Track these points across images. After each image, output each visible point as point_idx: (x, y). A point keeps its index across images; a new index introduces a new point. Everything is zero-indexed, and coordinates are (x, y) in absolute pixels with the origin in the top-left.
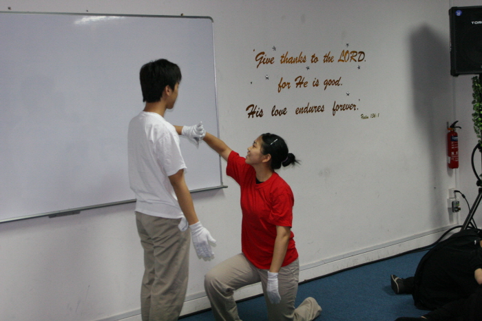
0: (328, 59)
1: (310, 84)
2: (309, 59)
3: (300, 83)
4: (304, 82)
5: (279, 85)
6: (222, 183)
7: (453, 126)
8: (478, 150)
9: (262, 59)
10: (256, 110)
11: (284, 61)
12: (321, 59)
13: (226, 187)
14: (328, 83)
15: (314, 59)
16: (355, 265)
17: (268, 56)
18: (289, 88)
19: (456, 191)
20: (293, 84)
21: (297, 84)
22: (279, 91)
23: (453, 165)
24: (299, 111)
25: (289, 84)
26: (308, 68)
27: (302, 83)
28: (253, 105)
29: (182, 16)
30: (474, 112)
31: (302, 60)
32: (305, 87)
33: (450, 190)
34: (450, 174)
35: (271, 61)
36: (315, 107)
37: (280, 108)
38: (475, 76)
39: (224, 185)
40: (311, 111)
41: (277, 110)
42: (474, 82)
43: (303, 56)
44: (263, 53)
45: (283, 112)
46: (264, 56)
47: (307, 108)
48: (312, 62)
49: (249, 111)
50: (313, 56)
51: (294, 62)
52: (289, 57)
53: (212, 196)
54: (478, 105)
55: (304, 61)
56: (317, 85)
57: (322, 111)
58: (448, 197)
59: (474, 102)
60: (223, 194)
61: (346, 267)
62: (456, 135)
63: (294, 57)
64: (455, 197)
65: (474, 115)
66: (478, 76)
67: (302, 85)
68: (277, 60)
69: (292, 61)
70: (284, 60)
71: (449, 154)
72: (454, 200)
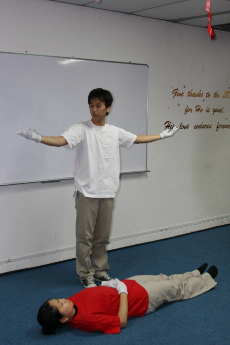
0: (216, 95)
1: (204, 111)
2: (205, 95)
4: (201, 109)
5: (186, 111)
6: (147, 168)
9: (176, 93)
10: (171, 125)
12: (212, 95)
13: (149, 171)
14: (215, 111)
15: (208, 95)
16: (222, 224)
17: (180, 91)
18: (191, 112)
20: (194, 110)
21: (197, 110)
22: (185, 114)
24: (196, 127)
25: (191, 109)
26: (204, 101)
27: (199, 110)
28: (169, 122)
31: (200, 95)
32: (201, 112)
35: (181, 95)
36: (206, 125)
37: (185, 124)
39: (148, 170)
40: (203, 127)
41: (183, 126)
43: (201, 92)
44: (177, 89)
45: (187, 127)
46: (178, 91)
47: (201, 125)
48: (207, 97)
49: (166, 125)
50: (207, 93)
51: (196, 96)
52: (193, 93)
53: (141, 176)
55: (202, 96)
56: (208, 112)
57: (210, 128)
60: (147, 175)
61: (216, 226)
63: (196, 93)
68: (186, 94)
69: (194, 95)
70: (190, 94)
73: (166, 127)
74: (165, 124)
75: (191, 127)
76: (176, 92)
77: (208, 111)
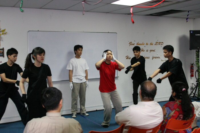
0: (151, 44)
1: (145, 51)
2: (145, 44)
3: (142, 50)
7: (192, 64)
8: (197, 72)
12: (149, 44)
14: (151, 51)
15: (147, 44)
17: (133, 43)
19: (193, 84)
23: (192, 76)
26: (145, 47)
29: (108, 32)
30: (196, 60)
33: (191, 83)
34: (191, 79)
36: (147, 57)
38: (196, 50)
42: (196, 52)
43: (144, 43)
50: (147, 43)
51: (141, 45)
52: (139, 43)
54: (197, 58)
57: (149, 58)
58: (190, 85)
59: (196, 58)
60: (118, 79)
62: (193, 67)
63: (141, 43)
64: (192, 85)
65: (196, 61)
66: (198, 50)
71: (191, 73)
72: (192, 86)
73: (127, 58)
74: (126, 57)
77: (147, 51)
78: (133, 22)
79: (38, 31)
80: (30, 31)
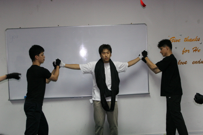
1: (202, 51)
3: (195, 50)
4: (198, 50)
5: (183, 51)
11: (186, 40)
17: (177, 39)
18: (189, 52)
20: (191, 51)
21: (194, 51)
22: (183, 54)
24: (195, 63)
25: (189, 50)
26: (201, 44)
27: (197, 50)
32: (198, 51)
35: (179, 41)
37: (183, 61)
40: (202, 63)
41: (181, 62)
43: (198, 38)
44: (174, 37)
45: (185, 63)
46: (175, 39)
47: (199, 61)
51: (192, 41)
52: (189, 39)
53: (145, 96)
55: (198, 40)
60: (149, 96)
63: (193, 39)
67: (197, 51)
68: (182, 40)
69: (191, 40)
75: (190, 63)
76: (173, 40)
78: (144, 5)
79: (20, 28)
80: (8, 29)
